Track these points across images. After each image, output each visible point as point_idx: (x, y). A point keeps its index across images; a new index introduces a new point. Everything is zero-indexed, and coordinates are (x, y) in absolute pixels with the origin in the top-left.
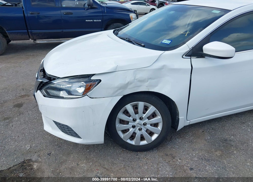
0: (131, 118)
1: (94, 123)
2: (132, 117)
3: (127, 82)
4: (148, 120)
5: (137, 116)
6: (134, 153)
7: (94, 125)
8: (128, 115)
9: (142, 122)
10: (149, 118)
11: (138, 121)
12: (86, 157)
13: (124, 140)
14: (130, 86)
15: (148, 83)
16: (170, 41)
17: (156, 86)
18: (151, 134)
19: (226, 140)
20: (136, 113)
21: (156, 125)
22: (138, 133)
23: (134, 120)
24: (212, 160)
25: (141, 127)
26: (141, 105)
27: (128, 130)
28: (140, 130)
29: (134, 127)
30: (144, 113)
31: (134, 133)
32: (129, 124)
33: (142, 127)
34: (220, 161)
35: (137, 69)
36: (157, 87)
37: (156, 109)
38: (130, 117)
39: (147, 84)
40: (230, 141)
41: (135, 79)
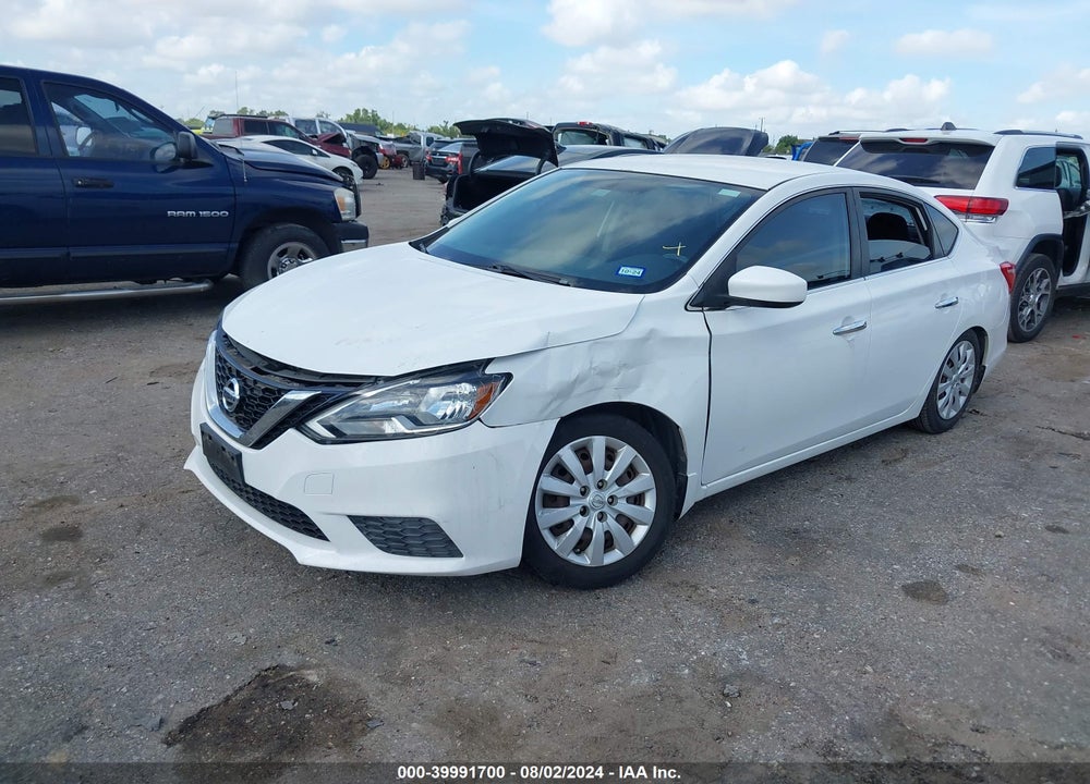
0: (576, 487)
1: (500, 501)
2: (579, 483)
3: (573, 377)
4: (617, 487)
5: (591, 479)
6: (586, 594)
7: (500, 507)
8: (567, 477)
9: (606, 495)
10: (620, 482)
11: (593, 491)
12: (456, 627)
13: (561, 554)
14: (577, 391)
15: (619, 377)
16: (642, 271)
17: (634, 386)
18: (629, 525)
19: (796, 532)
20: (588, 469)
21: (638, 499)
22: (598, 529)
23: (584, 492)
24: (788, 577)
25: (603, 510)
26: (598, 444)
27: (571, 522)
28: (602, 517)
29: (584, 511)
30: (608, 468)
31: (588, 531)
32: (571, 502)
33: (606, 509)
34: (807, 575)
35: (596, 341)
36: (640, 389)
37: (636, 453)
38: (572, 483)
39: (616, 381)
40: (806, 531)
41: (591, 368)
